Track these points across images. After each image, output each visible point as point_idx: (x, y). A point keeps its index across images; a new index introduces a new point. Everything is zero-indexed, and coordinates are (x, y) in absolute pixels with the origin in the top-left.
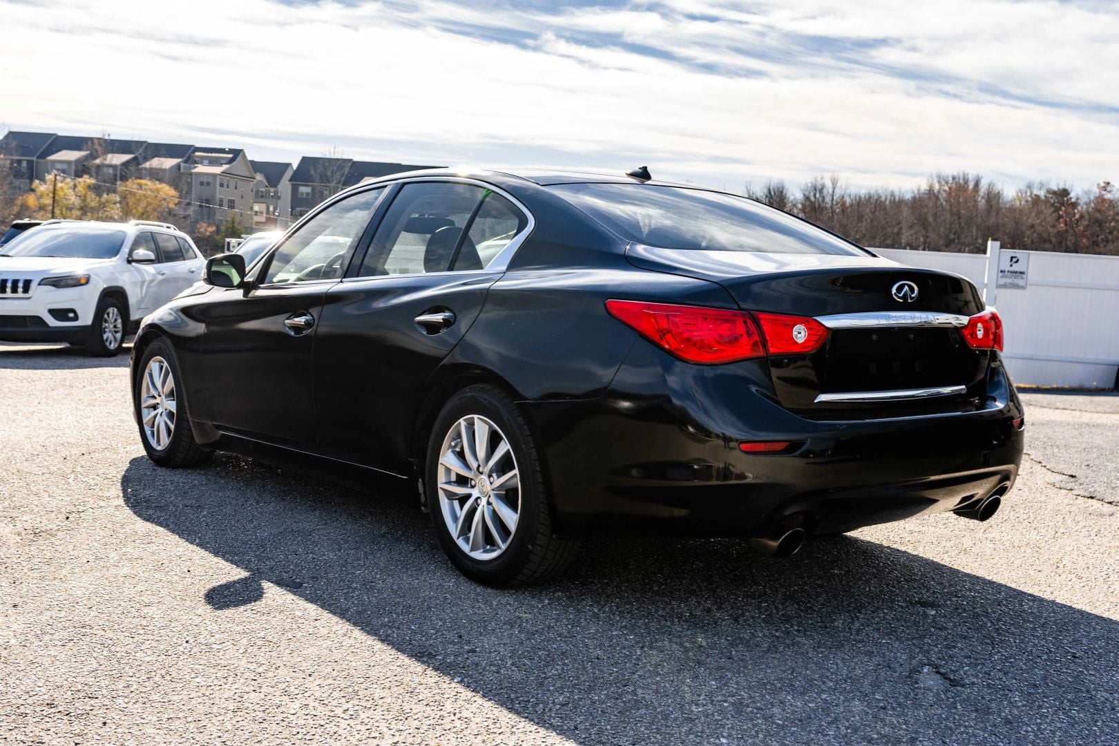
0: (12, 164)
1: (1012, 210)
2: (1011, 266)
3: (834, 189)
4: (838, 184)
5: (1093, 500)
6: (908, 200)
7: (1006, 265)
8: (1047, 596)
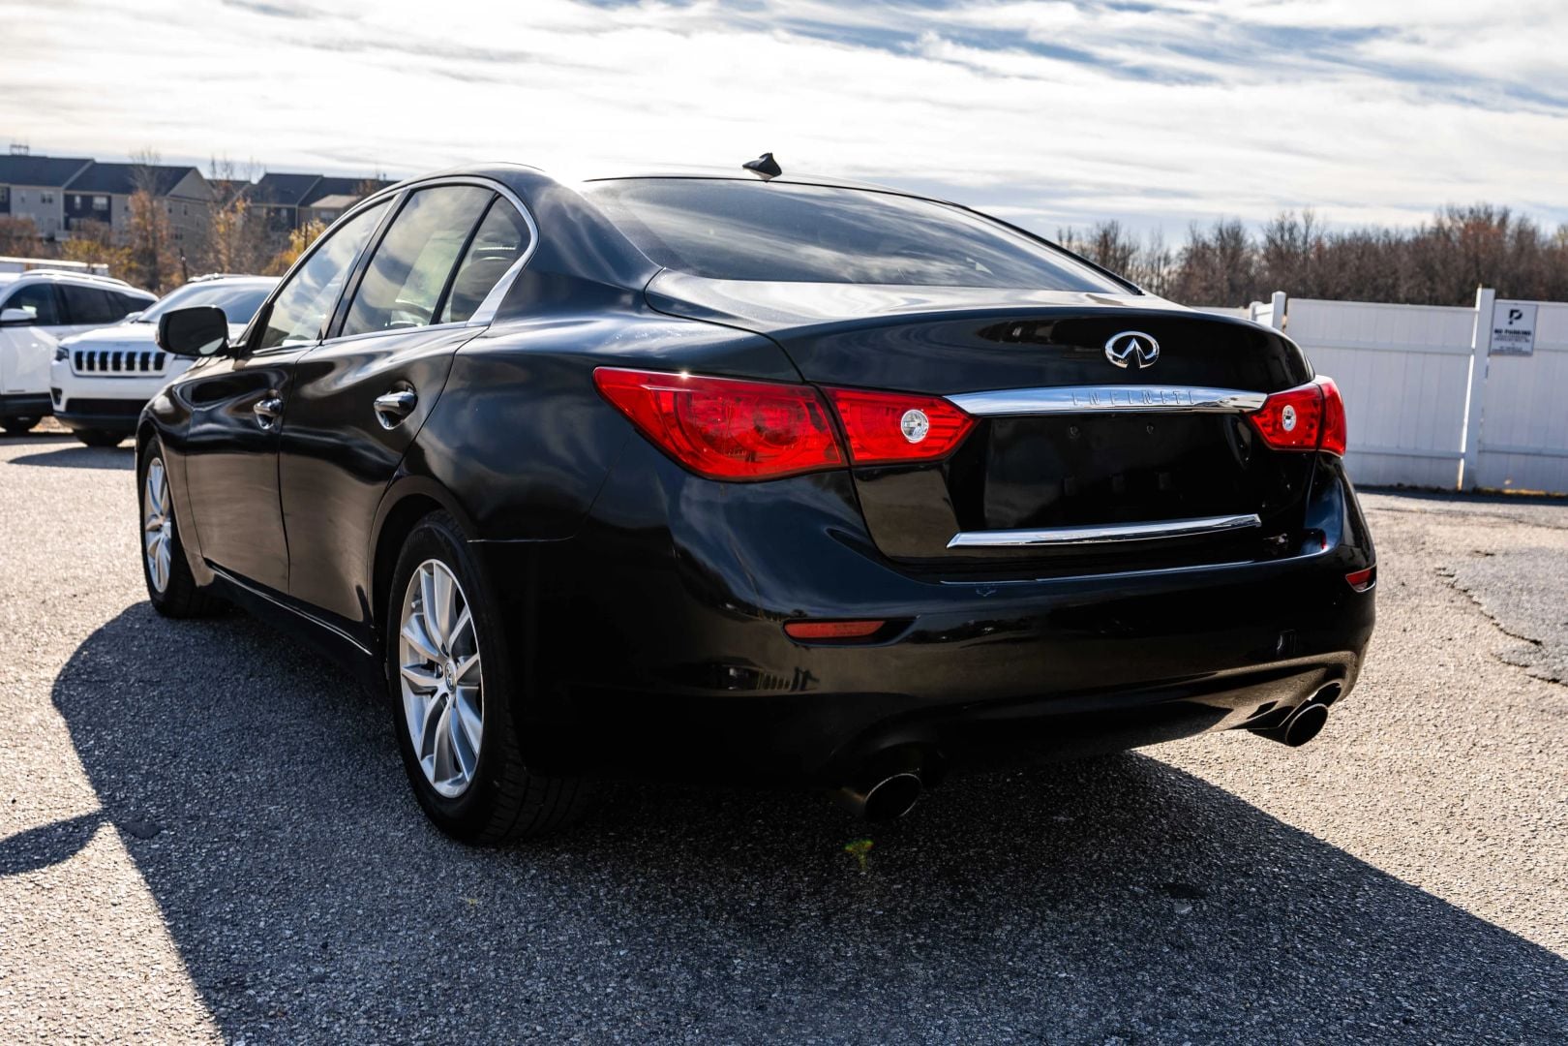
0: (268, 213)
1: (1551, 252)
2: (1511, 323)
3: (1308, 228)
4: (1314, 223)
5: (1556, 685)
6: (1409, 241)
7: (1503, 323)
8: (1409, 878)
